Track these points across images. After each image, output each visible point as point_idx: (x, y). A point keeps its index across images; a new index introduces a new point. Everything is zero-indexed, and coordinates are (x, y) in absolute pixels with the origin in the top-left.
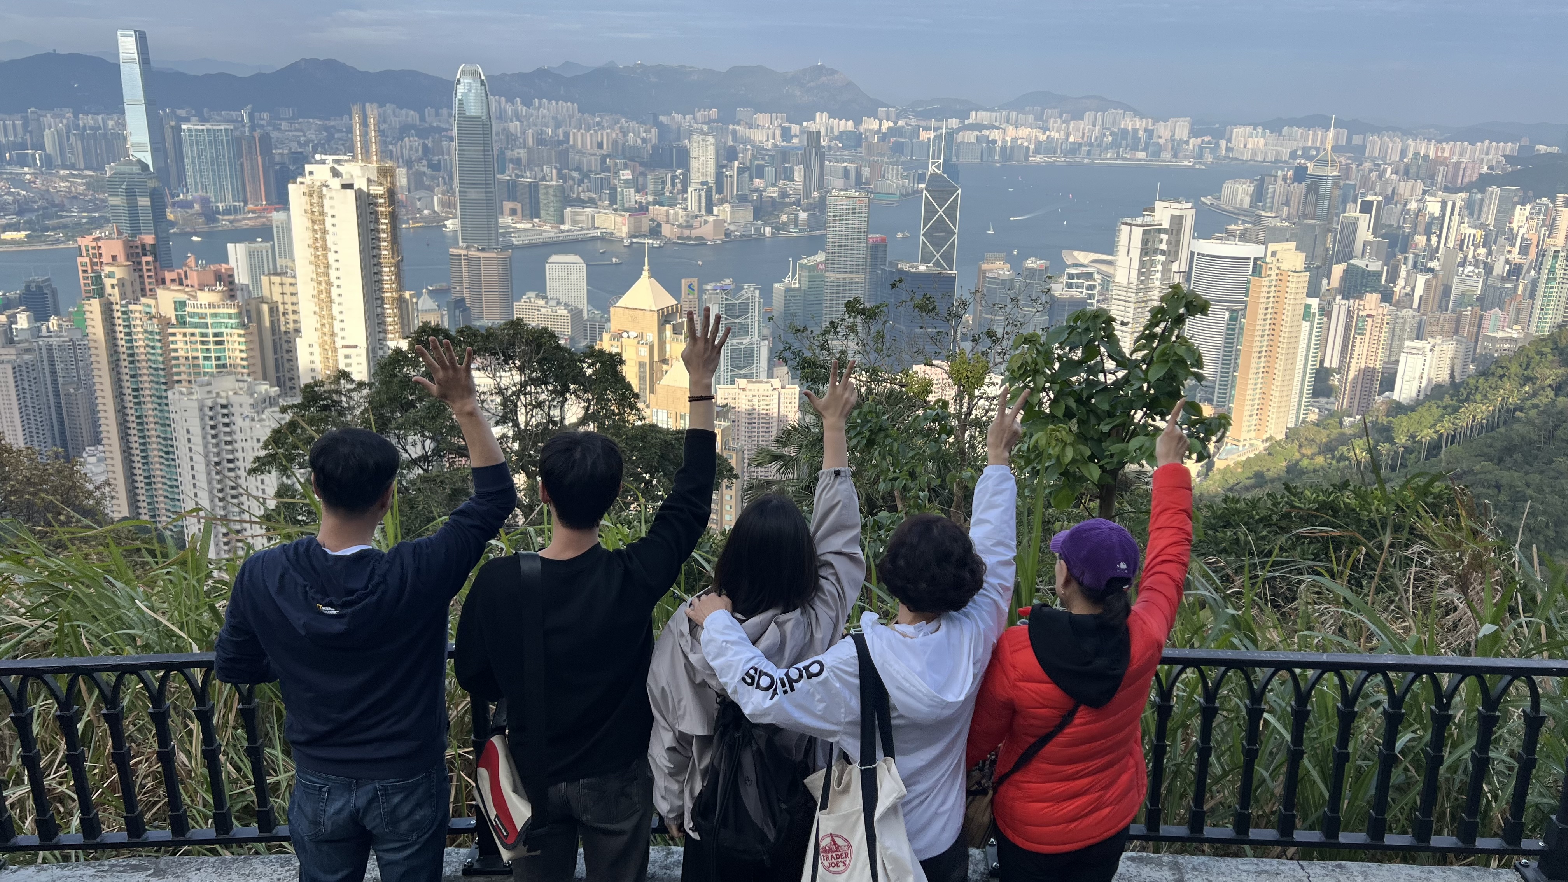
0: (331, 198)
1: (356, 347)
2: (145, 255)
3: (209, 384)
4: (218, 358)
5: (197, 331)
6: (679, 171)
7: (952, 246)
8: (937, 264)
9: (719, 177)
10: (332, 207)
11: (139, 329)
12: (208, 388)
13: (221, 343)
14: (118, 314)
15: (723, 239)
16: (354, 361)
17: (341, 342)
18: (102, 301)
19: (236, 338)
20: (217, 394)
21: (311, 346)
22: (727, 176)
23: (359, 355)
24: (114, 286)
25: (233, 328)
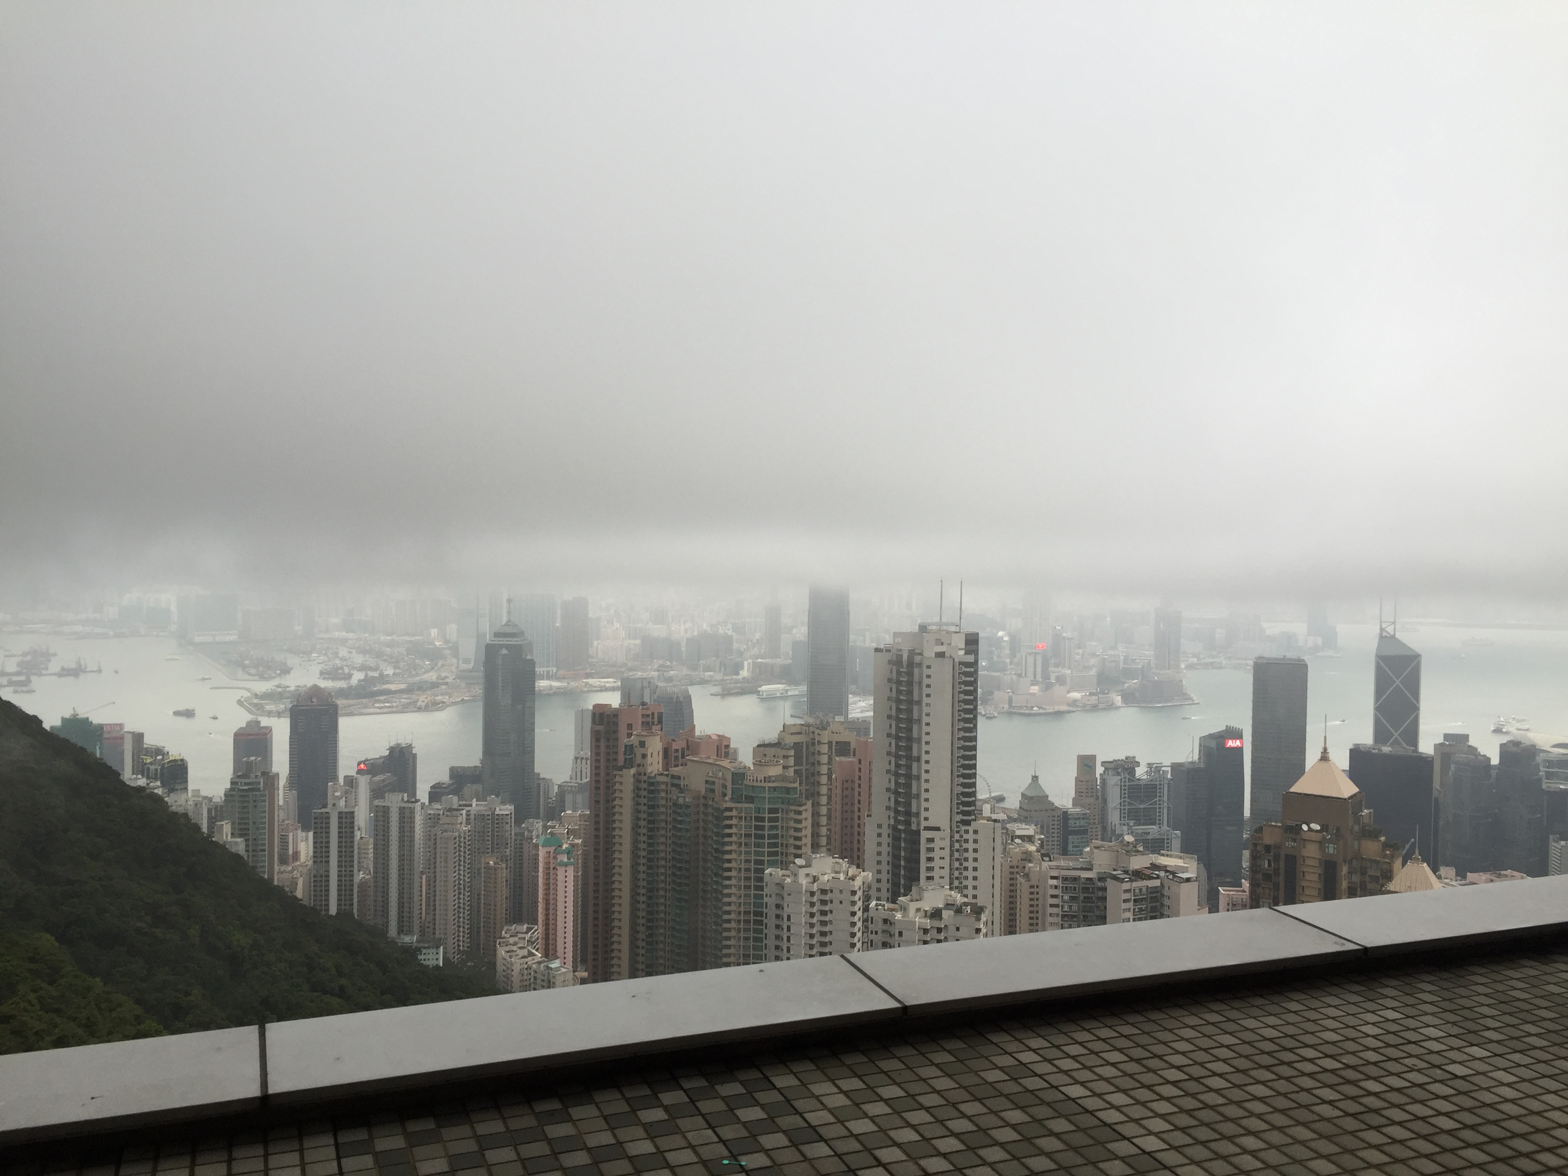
1: (938, 829)
2: (654, 724)
4: (771, 837)
5: (753, 806)
7: (1415, 723)
8: (1398, 743)
10: (929, 676)
11: (666, 802)
12: (807, 870)
13: (776, 820)
14: (644, 786)
15: (1064, 708)
16: (937, 845)
17: (924, 824)
18: (633, 771)
19: (792, 815)
20: (815, 879)
21: (880, 826)
22: (1064, 638)
23: (942, 839)
24: (644, 756)
25: (789, 804)
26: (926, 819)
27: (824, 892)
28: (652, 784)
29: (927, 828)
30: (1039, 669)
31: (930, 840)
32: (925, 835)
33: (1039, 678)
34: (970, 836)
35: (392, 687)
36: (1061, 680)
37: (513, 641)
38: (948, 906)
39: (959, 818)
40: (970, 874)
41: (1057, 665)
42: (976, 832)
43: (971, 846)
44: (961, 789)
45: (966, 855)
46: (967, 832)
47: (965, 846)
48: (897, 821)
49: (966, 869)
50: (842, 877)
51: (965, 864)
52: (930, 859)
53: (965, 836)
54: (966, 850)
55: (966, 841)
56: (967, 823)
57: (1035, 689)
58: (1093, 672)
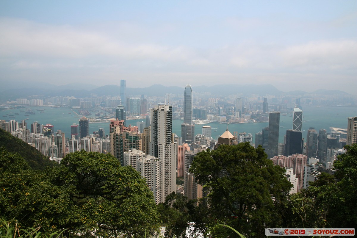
0: (159, 112)
1: (161, 145)
2: (122, 124)
3: (132, 151)
4: (133, 146)
5: (130, 140)
6: (233, 107)
7: (301, 125)
8: (297, 129)
9: (243, 108)
10: (159, 114)
11: (119, 139)
12: (131, 152)
13: (134, 143)
14: (115, 136)
15: (243, 123)
16: (161, 148)
17: (159, 144)
18: (113, 133)
19: (137, 142)
20: (133, 154)
21: (152, 144)
22: (244, 108)
23: (162, 147)
24: (115, 130)
25: (137, 140)
26: (159, 143)
27: (134, 157)
28: (117, 136)
29: (159, 145)
30: (239, 115)
31: (159, 147)
32: (159, 146)
33: (239, 116)
34: (169, 146)
35: (108, 117)
36: (243, 117)
37: (121, 108)
38: (151, 159)
39: (167, 143)
40: (169, 154)
41: (243, 114)
42: (170, 146)
43: (169, 148)
44: (167, 137)
45: (168, 150)
46: (169, 145)
47: (168, 148)
48: (155, 143)
49: (169, 153)
50: (138, 154)
51: (168, 152)
52: (159, 151)
53: (168, 146)
54: (169, 149)
55: (169, 147)
56: (169, 144)
57: (237, 119)
58: (250, 115)
